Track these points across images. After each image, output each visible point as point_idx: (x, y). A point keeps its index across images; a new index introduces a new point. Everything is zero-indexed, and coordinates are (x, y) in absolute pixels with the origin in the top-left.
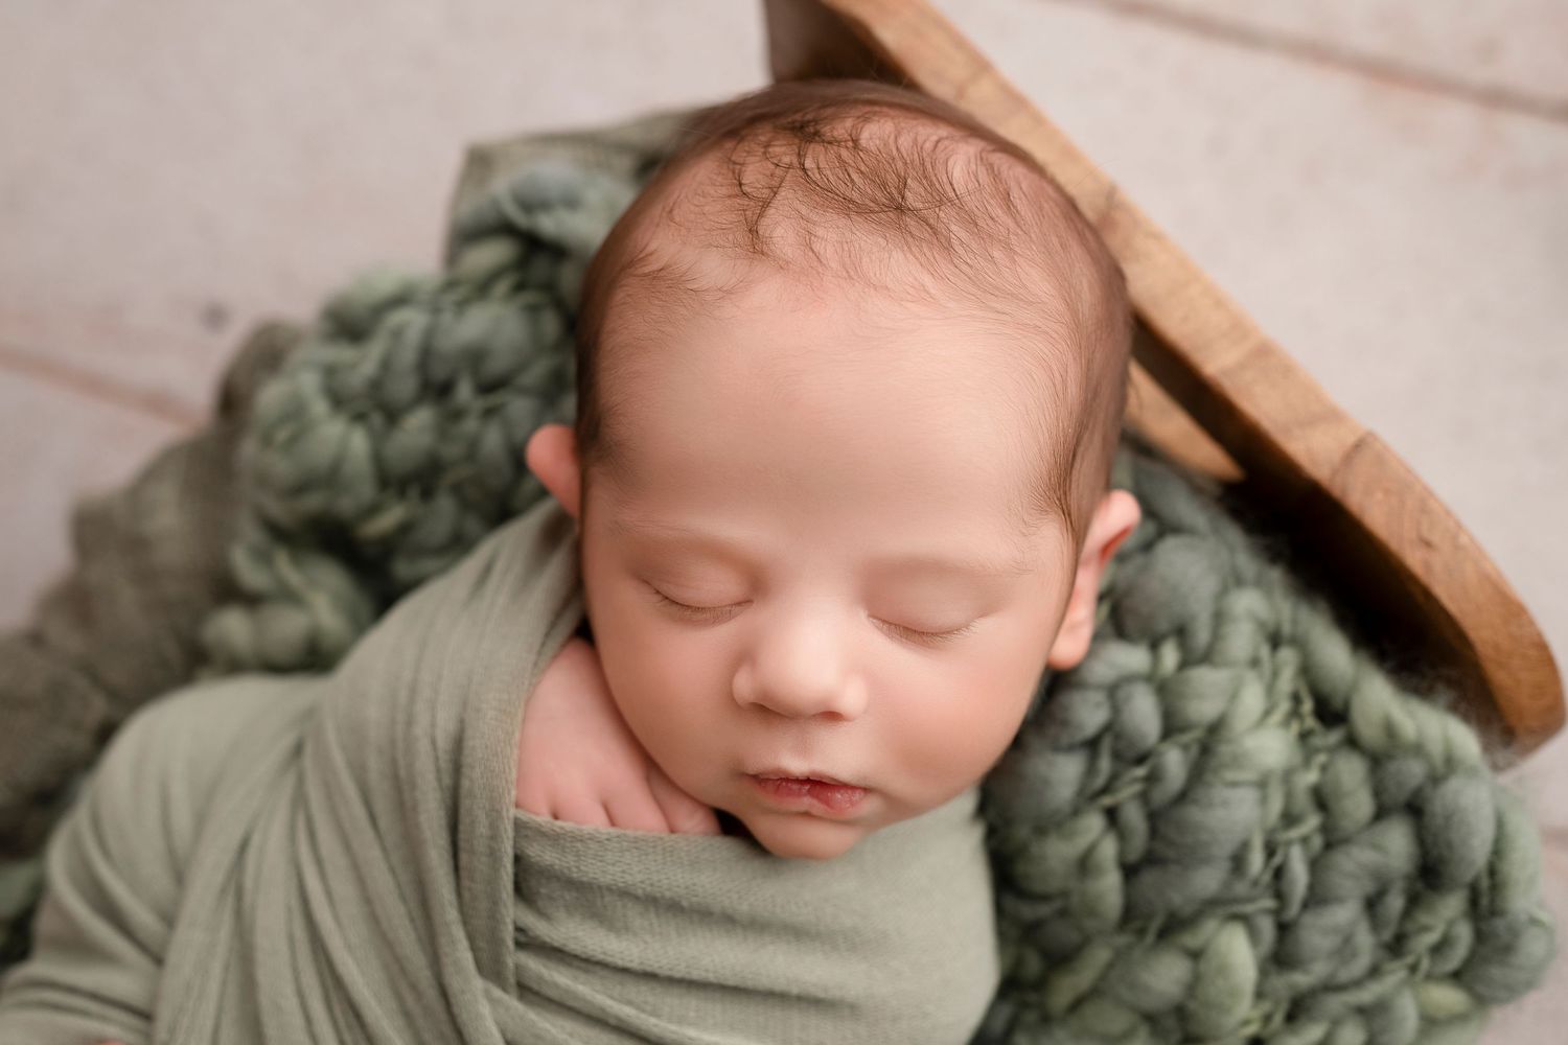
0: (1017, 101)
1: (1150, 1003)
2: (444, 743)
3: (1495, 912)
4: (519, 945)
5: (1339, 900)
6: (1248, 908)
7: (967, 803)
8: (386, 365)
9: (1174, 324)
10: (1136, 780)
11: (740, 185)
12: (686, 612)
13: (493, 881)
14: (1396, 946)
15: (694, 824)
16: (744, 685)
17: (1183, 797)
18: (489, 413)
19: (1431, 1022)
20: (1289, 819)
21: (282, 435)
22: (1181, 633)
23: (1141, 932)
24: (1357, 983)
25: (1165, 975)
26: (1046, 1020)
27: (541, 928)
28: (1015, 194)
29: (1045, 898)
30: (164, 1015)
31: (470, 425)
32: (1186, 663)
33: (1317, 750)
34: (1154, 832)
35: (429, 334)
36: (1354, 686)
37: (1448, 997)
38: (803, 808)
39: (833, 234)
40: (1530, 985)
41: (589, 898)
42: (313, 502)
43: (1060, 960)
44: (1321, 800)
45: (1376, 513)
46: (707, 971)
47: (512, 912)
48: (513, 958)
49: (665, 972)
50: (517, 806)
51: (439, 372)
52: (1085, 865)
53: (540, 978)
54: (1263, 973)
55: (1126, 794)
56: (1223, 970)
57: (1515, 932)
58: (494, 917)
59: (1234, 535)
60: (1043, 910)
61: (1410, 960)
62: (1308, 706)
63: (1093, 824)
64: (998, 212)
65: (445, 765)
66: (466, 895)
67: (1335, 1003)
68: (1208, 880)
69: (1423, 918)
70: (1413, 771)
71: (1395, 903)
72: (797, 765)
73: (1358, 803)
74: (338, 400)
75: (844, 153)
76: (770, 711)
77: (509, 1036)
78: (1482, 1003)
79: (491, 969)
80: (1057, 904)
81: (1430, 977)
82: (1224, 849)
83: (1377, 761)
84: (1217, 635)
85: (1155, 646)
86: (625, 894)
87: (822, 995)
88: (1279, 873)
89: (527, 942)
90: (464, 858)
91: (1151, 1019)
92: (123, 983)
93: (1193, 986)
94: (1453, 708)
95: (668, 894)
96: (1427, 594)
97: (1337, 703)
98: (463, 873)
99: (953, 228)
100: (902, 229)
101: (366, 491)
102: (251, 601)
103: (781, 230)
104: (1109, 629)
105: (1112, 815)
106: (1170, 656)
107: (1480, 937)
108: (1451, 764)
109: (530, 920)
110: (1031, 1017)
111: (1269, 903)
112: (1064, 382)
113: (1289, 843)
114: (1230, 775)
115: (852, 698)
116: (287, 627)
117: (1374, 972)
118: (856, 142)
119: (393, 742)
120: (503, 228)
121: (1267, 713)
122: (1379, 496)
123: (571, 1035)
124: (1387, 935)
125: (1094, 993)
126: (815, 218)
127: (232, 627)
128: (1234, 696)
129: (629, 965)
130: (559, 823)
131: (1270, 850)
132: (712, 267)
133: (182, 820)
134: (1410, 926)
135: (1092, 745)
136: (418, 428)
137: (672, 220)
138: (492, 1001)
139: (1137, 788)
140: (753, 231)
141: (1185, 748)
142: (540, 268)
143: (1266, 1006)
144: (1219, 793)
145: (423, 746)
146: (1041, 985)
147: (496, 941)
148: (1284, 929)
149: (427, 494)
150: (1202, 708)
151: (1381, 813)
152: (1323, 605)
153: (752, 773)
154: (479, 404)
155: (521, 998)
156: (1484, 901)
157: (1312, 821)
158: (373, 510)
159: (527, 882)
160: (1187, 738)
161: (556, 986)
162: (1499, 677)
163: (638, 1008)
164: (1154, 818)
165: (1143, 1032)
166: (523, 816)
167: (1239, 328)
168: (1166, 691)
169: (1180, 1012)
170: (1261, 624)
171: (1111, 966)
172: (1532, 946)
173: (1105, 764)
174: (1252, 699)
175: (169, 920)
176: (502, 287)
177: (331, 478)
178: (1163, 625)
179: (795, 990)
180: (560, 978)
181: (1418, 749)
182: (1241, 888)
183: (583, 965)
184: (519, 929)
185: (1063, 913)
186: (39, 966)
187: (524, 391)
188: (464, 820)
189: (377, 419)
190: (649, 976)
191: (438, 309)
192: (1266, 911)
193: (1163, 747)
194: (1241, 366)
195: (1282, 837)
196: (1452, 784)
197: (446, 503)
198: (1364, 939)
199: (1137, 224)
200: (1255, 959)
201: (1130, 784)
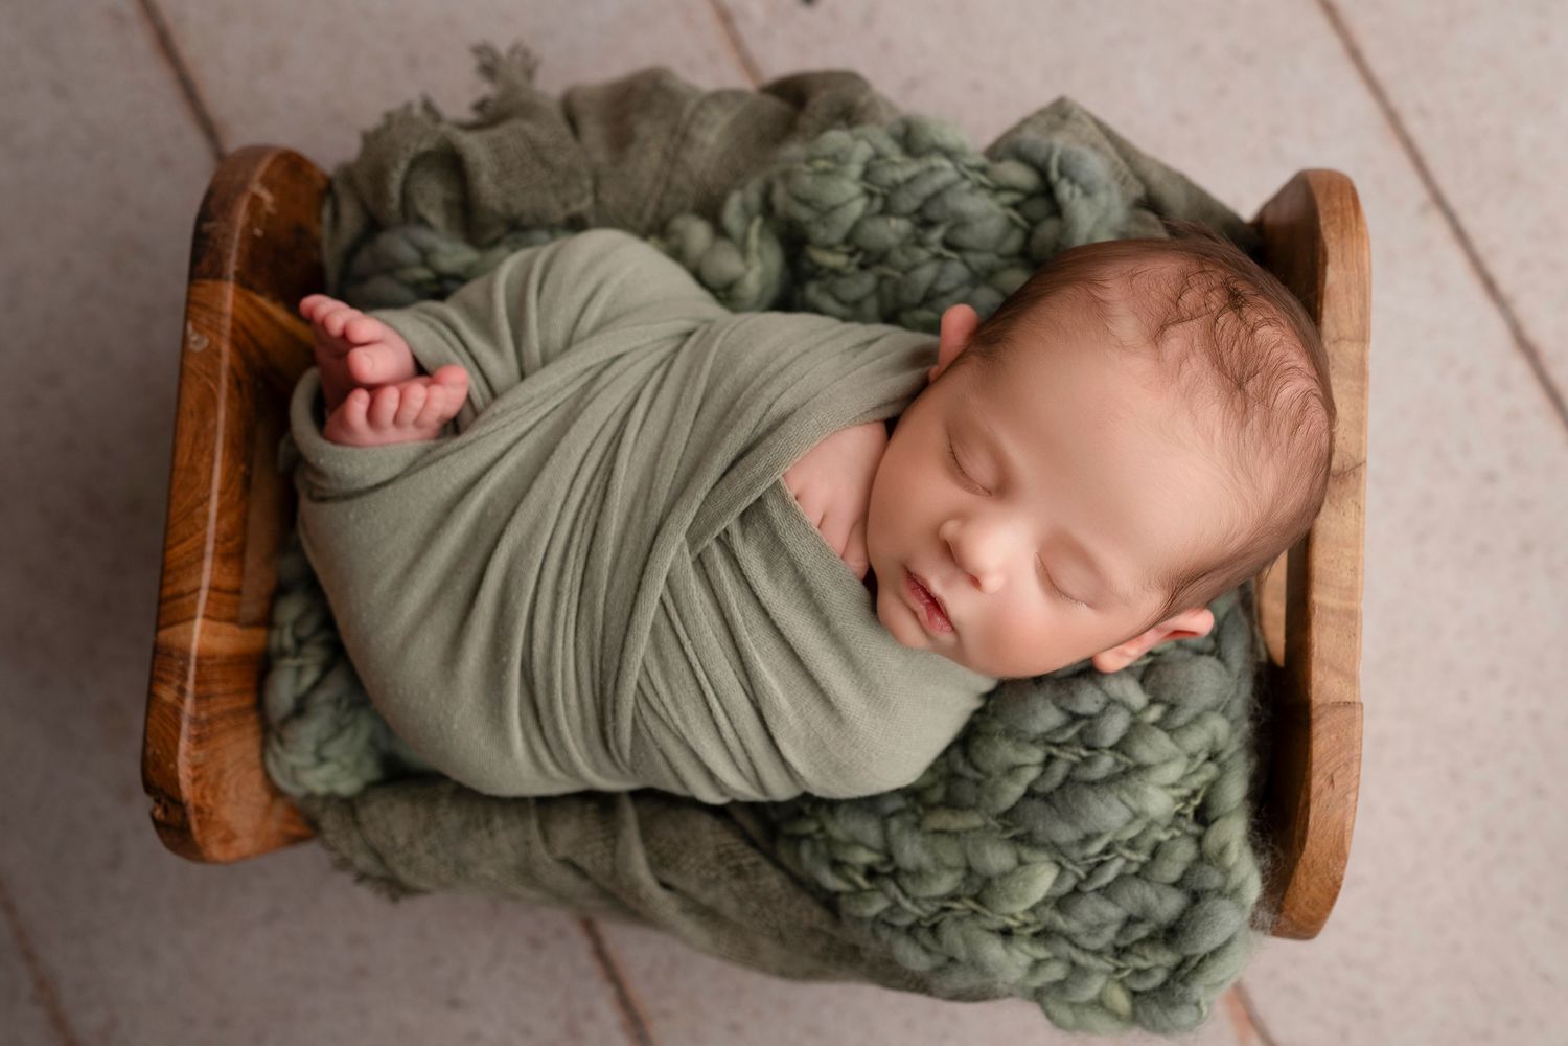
0: (1361, 373)
1: (976, 863)
2: (775, 411)
3: (1184, 982)
4: (718, 538)
5: (1117, 904)
6: (1070, 866)
7: (987, 685)
8: (910, 181)
9: (1322, 559)
10: (1078, 755)
11: (1180, 298)
12: (956, 468)
13: (737, 499)
14: (1120, 952)
15: (855, 565)
16: (950, 529)
17: (1092, 784)
18: (938, 257)
19: (1099, 1003)
20: (1132, 844)
21: (821, 164)
22: (1172, 708)
23: (1006, 828)
24: (1085, 950)
25: (997, 858)
26: (918, 825)
27: (738, 542)
28: (1302, 428)
29: (977, 769)
30: (505, 401)
31: (923, 254)
32: (1157, 724)
33: (1179, 828)
34: (1061, 787)
35: (948, 187)
36: (1228, 815)
37: (1120, 1000)
38: (916, 609)
39: (1198, 366)
40: (1164, 1031)
41: (775, 549)
42: (803, 214)
43: (952, 803)
45: (1322, 744)
46: (793, 635)
47: (731, 521)
48: (710, 542)
49: (773, 617)
50: (785, 475)
51: (933, 212)
52: (1012, 770)
53: (713, 563)
54: (1045, 902)
55: (1068, 756)
56: (1028, 881)
57: (1183, 1001)
58: (720, 516)
59: (1246, 688)
60: (970, 773)
61: (1121, 965)
62: (1196, 802)
63: (1037, 755)
64: (1285, 430)
65: (766, 423)
66: (718, 492)
67: (1065, 948)
68: (1064, 833)
69: (1147, 951)
70: (1214, 879)
71: (1141, 931)
72: (936, 587)
73: (1172, 869)
74: (867, 174)
75: (1243, 331)
76: (950, 553)
77: (672, 575)
78: (1134, 1019)
79: (694, 538)
80: (979, 776)
81: (1121, 982)
82: (1087, 826)
83: (1201, 858)
84: (1187, 726)
85: (1152, 702)
86: (794, 565)
87: (833, 699)
88: (1101, 864)
89: (724, 541)
91: (969, 870)
93: (1004, 875)
94: (1262, 870)
95: (813, 584)
96: (1307, 804)
97: (1211, 815)
98: (726, 479)
99: (1256, 418)
100: (1231, 395)
101: (836, 235)
102: (720, 231)
103: (1176, 340)
104: (1139, 672)
105: (1049, 759)
106: (1155, 713)
107: (1164, 986)
108: (1236, 893)
109: (736, 532)
110: (911, 818)
111: (1082, 874)
112: (1233, 538)
113: (1120, 855)
114: (1125, 795)
115: (992, 582)
116: (727, 263)
117: (1098, 953)
118: (1253, 331)
119: (746, 385)
120: (1042, 171)
121: (1173, 786)
122: (1333, 737)
123: (701, 602)
124: (1122, 943)
125: (955, 835)
126: (1197, 350)
127: (697, 233)
128: (1165, 762)
129: (761, 597)
130: (796, 503)
131: (1107, 850)
132: (1128, 325)
133: (594, 314)
134: (1136, 949)
135: (1074, 718)
136: (892, 230)
138: (680, 552)
139: (1075, 759)
140: (1163, 327)
141: (1117, 763)
142: (1038, 208)
143: (1031, 919)
144: (1112, 798)
145: (763, 403)
146: (931, 807)
148: (1076, 891)
149: (863, 267)
150: (1144, 752)
151: (1177, 885)
152: (1253, 762)
153: (911, 570)
154: (937, 248)
155: (694, 563)
156: (1184, 971)
157: (1143, 857)
158: (830, 248)
159: (754, 515)
160: (1123, 759)
161: (718, 574)
162: (1301, 877)
163: (744, 621)
164: (1068, 779)
165: (960, 874)
166: (783, 484)
167: (1351, 592)
168: (1135, 726)
169: (988, 881)
170: (1214, 742)
171: (976, 829)
172: (1185, 1016)
173: (1071, 733)
174: (1173, 772)
176: (1007, 197)
177: (827, 213)
178: (1167, 696)
179: (823, 685)
180: (723, 572)
181: (1227, 872)
182: (1076, 854)
183: (739, 576)
184: (726, 531)
185: (978, 783)
187: (965, 263)
188: (752, 457)
189: (878, 203)
190: (765, 612)
191: (964, 177)
192: (1077, 876)
193: (1107, 752)
194: (1333, 611)
195: (1120, 849)
196: (1225, 903)
197: (868, 280)
198: (1109, 934)
199: (1356, 492)
200: (1049, 891)
201: (1073, 754)
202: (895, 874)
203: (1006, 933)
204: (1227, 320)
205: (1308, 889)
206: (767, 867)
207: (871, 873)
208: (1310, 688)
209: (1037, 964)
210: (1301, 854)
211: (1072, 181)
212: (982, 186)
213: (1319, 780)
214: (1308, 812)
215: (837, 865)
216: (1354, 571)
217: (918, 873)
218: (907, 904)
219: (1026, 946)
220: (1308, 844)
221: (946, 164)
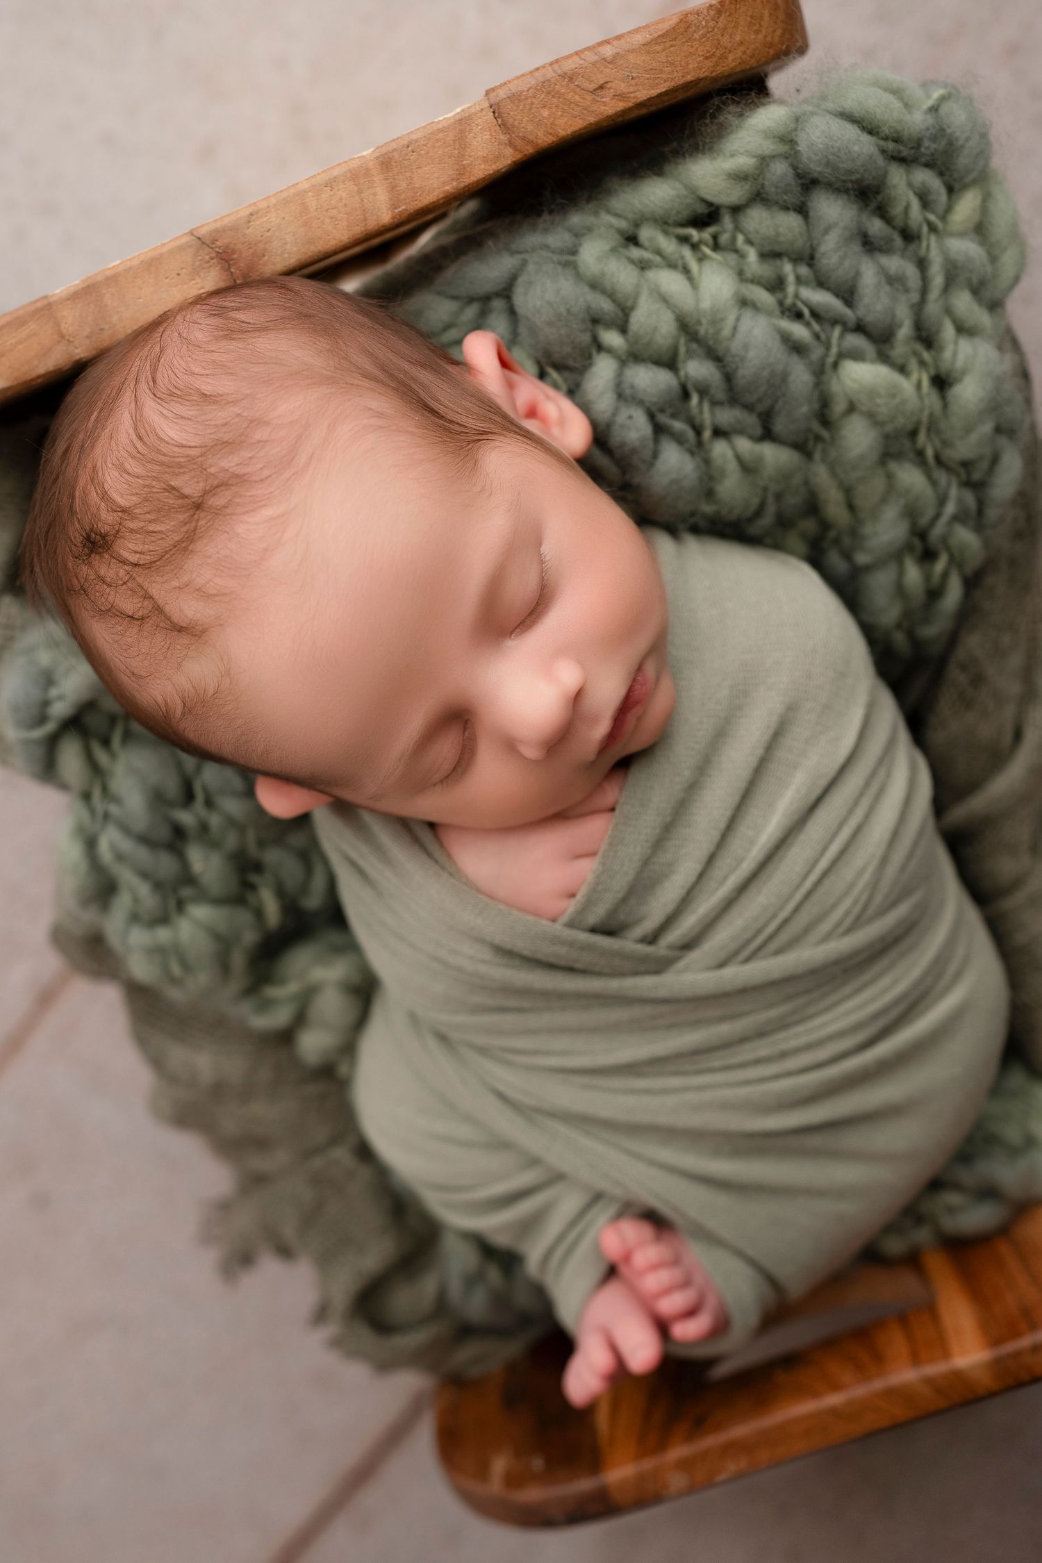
1: (874, 456)
2: (487, 956)
3: (916, 145)
4: (654, 943)
5: (858, 274)
6: (834, 350)
8: (144, 875)
10: (701, 402)
11: (132, 618)
12: (457, 770)
13: (603, 952)
14: (909, 236)
15: (614, 790)
16: (532, 752)
17: (729, 378)
18: (209, 803)
19: (980, 229)
20: (777, 285)
21: (176, 970)
22: (596, 321)
23: (818, 441)
24: (925, 283)
25: (858, 438)
26: (853, 533)
27: (648, 925)
29: (762, 504)
30: (603, 1185)
31: (215, 821)
32: (623, 330)
33: (734, 239)
34: (749, 407)
35: (126, 830)
36: (692, 190)
37: (966, 207)
38: (636, 718)
40: (984, 136)
41: (640, 887)
43: (813, 507)
44: (771, 254)
46: (723, 814)
47: (628, 944)
48: (661, 949)
50: (554, 920)
51: (164, 833)
52: (748, 468)
53: (683, 935)
54: (888, 361)
55: (707, 416)
56: (872, 393)
57: (940, 132)
58: (625, 955)
59: (531, 239)
61: (925, 229)
62: (694, 233)
63: (720, 449)
65: (504, 960)
66: (605, 970)
67: (933, 307)
68: (800, 377)
69: (897, 211)
70: (780, 172)
71: (876, 226)
73: (787, 225)
74: (163, 919)
77: (713, 965)
78: (983, 178)
79: (663, 965)
80: (770, 499)
81: (944, 218)
82: (777, 352)
83: (759, 197)
84: (611, 295)
86: (646, 862)
87: (771, 732)
88: (815, 314)
89: (653, 937)
90: (578, 966)
91: (884, 459)
92: (568, 1204)
93: (875, 420)
95: (658, 830)
97: (702, 209)
98: (589, 969)
101: (244, 918)
102: (300, 1019)
103: (187, 609)
104: (571, 380)
105: (718, 433)
106: (612, 338)
107: (931, 164)
108: (787, 139)
109: (639, 931)
110: (847, 541)
111: (836, 332)
113: (797, 296)
114: (726, 332)
115: (570, 677)
117: (922, 264)
120: (52, 744)
121: (686, 271)
122: (545, 113)
123: (733, 924)
124: (898, 241)
125: (848, 491)
128: (664, 299)
129: (697, 872)
130: (579, 897)
131: (797, 316)
134: (899, 222)
135: (659, 430)
136: (204, 862)
137: (141, 677)
138: (685, 970)
139: (706, 406)
140: (180, 630)
141: (690, 355)
142: (95, 723)
144: (736, 345)
146: (825, 526)
147: (644, 959)
148: (860, 328)
149: (258, 867)
150: (664, 331)
151: (802, 210)
153: (595, 756)
154: (199, 809)
155: (692, 950)
156: (905, 152)
157: (787, 268)
158: (259, 914)
159: (613, 926)
160: (682, 350)
161: (694, 924)
163: (731, 873)
164: (734, 403)
165: (893, 466)
166: (565, 918)
167: (358, 176)
168: (635, 356)
169: (889, 436)
170: (613, 247)
171: (832, 472)
172: (955, 118)
173: (678, 425)
174: (670, 282)
175: (534, 1162)
176: (102, 756)
177: (223, 943)
178: (586, 338)
179: (761, 750)
180: (689, 922)
181: (764, 161)
182: (817, 352)
183: (685, 904)
184: (642, 940)
185: (779, 497)
186: (533, 1255)
187: (199, 769)
189: (186, 892)
190: (711, 860)
191: (106, 816)
192: (841, 337)
193: (682, 373)
194: (393, 188)
195: (789, 301)
196: (802, 147)
197: (272, 856)
198: (895, 263)
199: (234, 228)
200: (872, 362)
201: (701, 412)
202: (920, 534)
203: (941, 383)
204: (129, 548)
205: (741, 43)
206: (960, 654)
207: (928, 556)
208: (498, 171)
209: (963, 329)
210: (705, 78)
211: (46, 704)
212: (105, 789)
213: (605, 104)
214: (649, 99)
215: (934, 594)
216: (330, 184)
217: (911, 512)
218: (950, 509)
219: (947, 354)
220: (689, 78)
221: (104, 847)
